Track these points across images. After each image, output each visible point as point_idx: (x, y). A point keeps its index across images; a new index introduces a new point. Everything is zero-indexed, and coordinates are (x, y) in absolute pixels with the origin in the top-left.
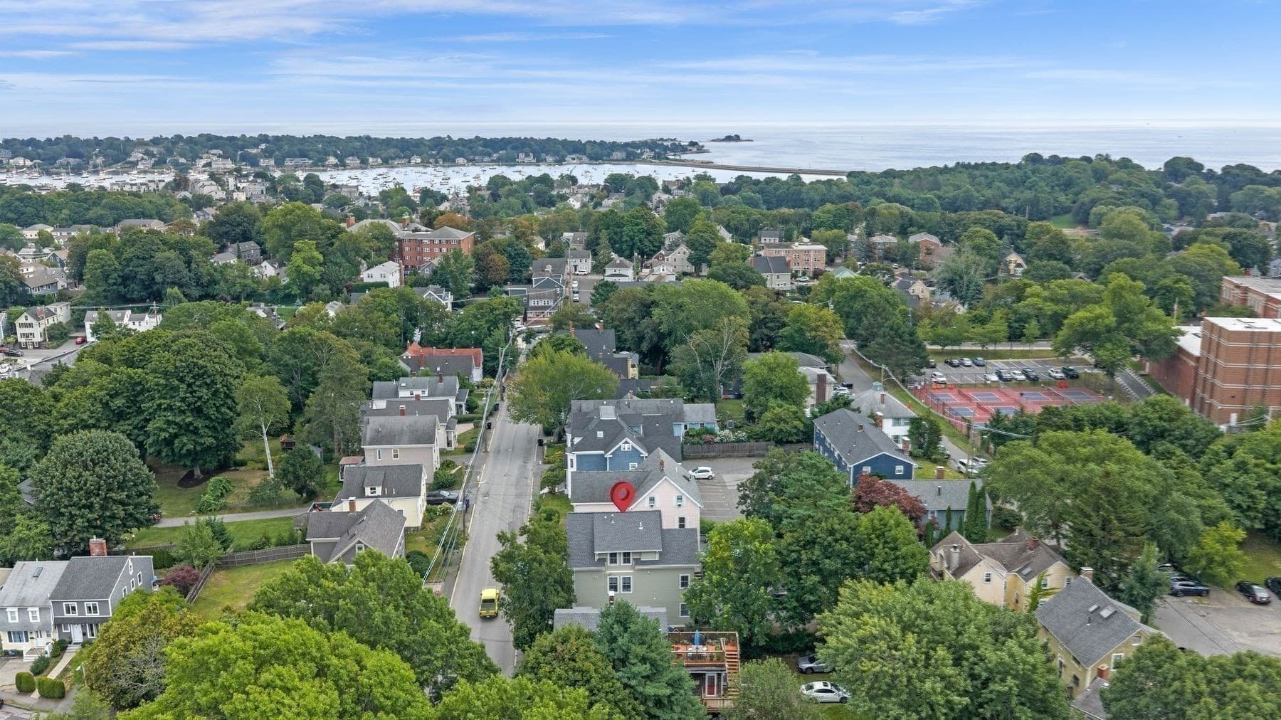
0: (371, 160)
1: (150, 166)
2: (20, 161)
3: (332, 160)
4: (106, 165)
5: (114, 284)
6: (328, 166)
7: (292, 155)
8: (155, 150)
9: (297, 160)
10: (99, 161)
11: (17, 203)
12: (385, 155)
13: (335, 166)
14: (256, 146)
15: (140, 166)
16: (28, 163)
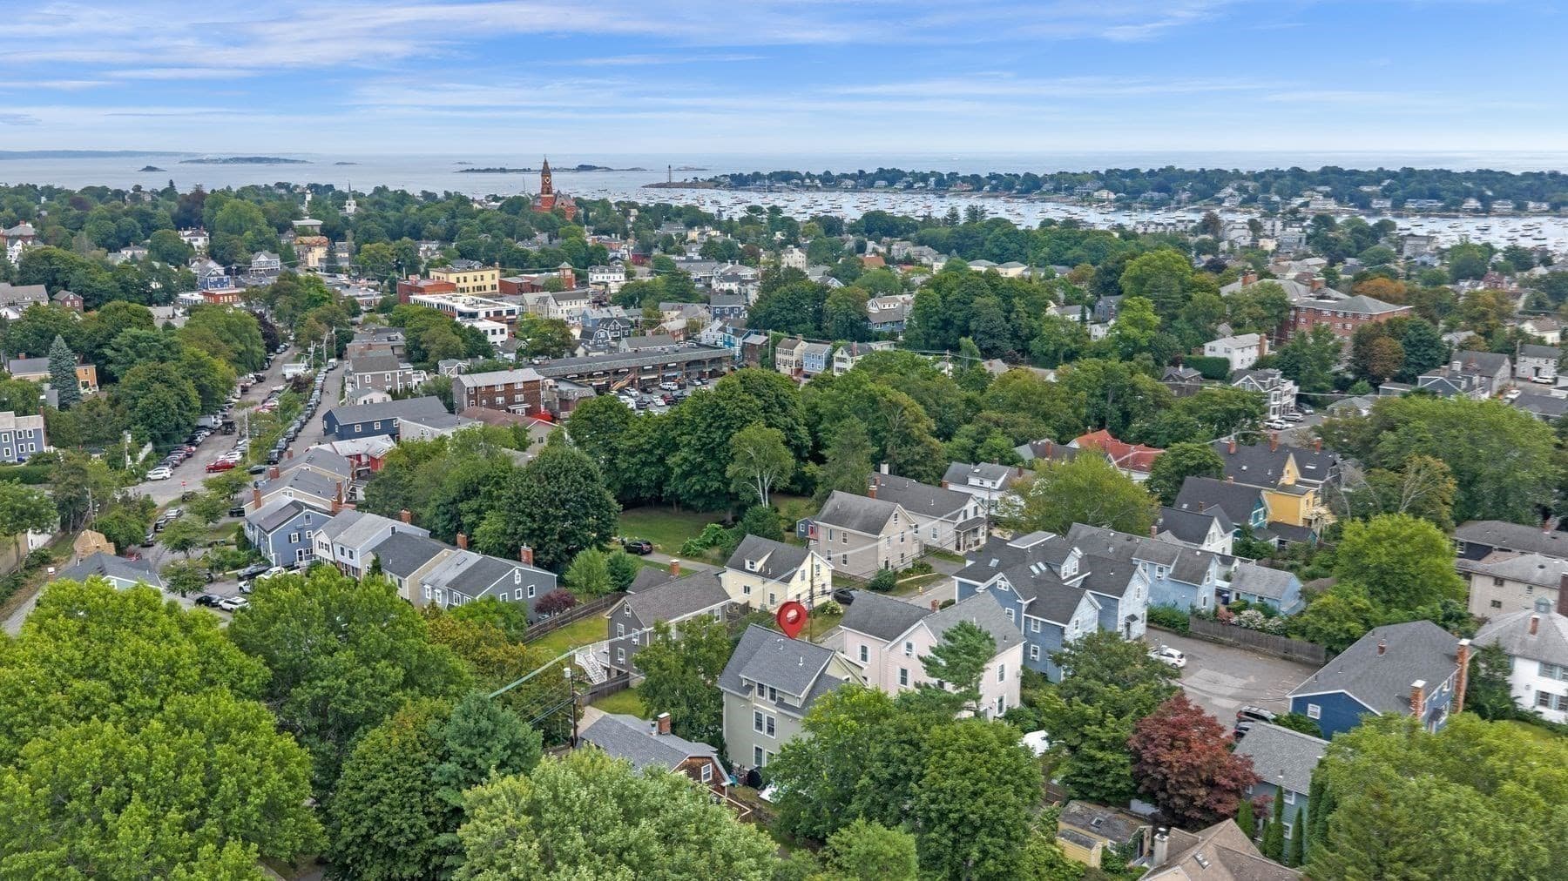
0: (1531, 205)
1: (1237, 203)
2: (1104, 194)
3: (1473, 203)
4: (1192, 201)
5: (934, 328)
6: (1465, 211)
7: (1418, 195)
8: (1251, 185)
9: (1422, 201)
10: (1185, 196)
11: (1003, 238)
12: (1555, 199)
13: (1475, 213)
14: (1378, 182)
15: (1226, 204)
16: (1112, 196)
